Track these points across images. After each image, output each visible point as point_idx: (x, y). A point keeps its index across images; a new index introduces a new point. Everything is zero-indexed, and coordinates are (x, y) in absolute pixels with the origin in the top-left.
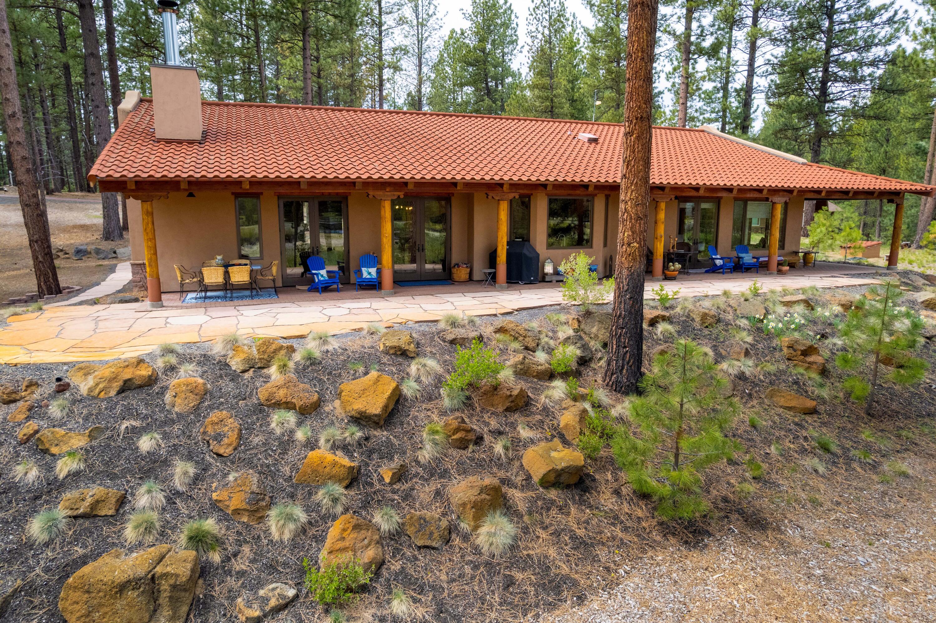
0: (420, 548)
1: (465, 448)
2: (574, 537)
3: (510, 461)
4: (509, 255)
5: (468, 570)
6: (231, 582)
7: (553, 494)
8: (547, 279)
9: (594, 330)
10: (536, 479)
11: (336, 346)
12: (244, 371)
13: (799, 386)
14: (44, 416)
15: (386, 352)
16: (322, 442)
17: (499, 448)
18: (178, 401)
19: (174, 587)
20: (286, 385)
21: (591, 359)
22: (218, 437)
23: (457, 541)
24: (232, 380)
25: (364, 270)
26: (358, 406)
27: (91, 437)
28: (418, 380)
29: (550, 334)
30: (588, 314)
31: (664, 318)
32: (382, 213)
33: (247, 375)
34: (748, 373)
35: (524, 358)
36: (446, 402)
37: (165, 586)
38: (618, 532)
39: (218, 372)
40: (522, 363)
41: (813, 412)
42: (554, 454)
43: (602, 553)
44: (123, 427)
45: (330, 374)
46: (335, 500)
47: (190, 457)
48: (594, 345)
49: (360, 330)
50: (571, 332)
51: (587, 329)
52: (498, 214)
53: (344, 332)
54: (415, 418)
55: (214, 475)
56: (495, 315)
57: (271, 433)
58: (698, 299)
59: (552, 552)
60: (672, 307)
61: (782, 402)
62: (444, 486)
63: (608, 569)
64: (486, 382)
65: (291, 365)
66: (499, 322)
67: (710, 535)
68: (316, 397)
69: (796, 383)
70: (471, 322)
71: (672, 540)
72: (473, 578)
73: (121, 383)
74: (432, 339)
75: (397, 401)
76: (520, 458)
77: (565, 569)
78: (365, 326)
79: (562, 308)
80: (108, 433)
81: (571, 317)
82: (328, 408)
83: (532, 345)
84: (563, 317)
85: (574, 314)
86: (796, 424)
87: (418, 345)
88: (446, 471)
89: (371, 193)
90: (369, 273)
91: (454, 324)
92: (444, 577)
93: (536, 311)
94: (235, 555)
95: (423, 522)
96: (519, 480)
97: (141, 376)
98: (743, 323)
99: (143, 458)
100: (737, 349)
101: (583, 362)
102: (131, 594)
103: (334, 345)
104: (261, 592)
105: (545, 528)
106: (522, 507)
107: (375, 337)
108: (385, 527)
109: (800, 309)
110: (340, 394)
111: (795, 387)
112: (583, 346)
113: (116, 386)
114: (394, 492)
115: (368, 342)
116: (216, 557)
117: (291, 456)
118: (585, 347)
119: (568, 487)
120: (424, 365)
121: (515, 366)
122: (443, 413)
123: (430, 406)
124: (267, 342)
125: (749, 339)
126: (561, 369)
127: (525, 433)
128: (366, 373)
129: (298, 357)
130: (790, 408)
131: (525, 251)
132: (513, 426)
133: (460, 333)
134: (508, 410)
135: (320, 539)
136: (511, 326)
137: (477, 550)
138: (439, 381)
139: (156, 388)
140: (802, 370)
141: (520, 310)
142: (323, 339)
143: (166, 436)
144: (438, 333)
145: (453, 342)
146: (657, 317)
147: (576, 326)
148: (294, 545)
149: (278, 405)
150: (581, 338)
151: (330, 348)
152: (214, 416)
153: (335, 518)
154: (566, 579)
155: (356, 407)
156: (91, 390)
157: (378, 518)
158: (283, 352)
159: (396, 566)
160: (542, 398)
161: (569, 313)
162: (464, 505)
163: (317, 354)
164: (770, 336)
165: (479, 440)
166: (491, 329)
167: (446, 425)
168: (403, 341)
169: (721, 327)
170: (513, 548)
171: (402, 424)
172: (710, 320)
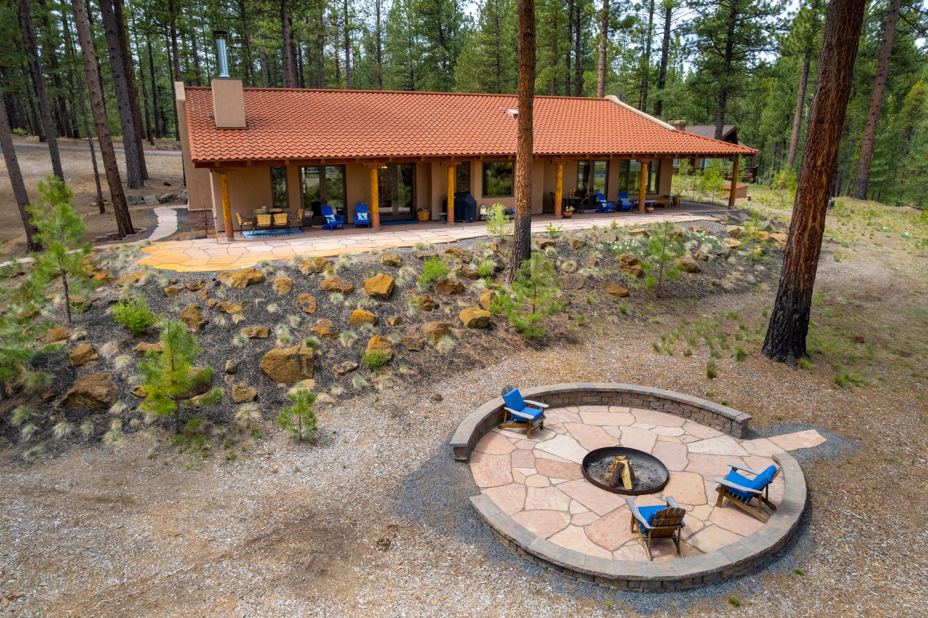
0: (410, 351)
1: (430, 310)
2: (482, 346)
3: (453, 316)
4: (456, 203)
5: (433, 359)
6: (328, 361)
7: (474, 331)
8: (482, 219)
9: (506, 251)
10: (466, 324)
11: (356, 261)
12: (310, 274)
13: (623, 283)
14: (215, 296)
15: (385, 264)
16: (359, 306)
17: (447, 310)
18: (280, 289)
19: (307, 360)
20: (335, 280)
21: (503, 269)
22: (306, 305)
23: (427, 348)
24: (305, 279)
25: (359, 214)
26: (375, 290)
27: (243, 306)
28: (403, 278)
29: (479, 254)
30: (503, 241)
31: (550, 244)
32: (372, 177)
33: (312, 276)
34: (595, 275)
35: (462, 267)
36: (419, 289)
37: (304, 359)
38: (504, 345)
39: (296, 275)
40: (461, 270)
41: (627, 295)
42: (475, 312)
43: (495, 353)
44: (257, 301)
45: (356, 275)
46: (369, 331)
47: (294, 313)
48: (505, 260)
49: (367, 252)
50: (491, 253)
51: (502, 251)
52: (448, 176)
53: (358, 253)
54: (404, 297)
55: (309, 322)
56: (446, 243)
57: (332, 303)
58: (575, 231)
59: (472, 352)
60: (557, 237)
61: (610, 290)
62: (420, 326)
63: (497, 358)
64: (440, 279)
65: (335, 271)
66: (448, 247)
67: (548, 346)
68: (352, 286)
69: (622, 280)
70: (432, 247)
71: (530, 348)
72: (435, 361)
73: (247, 281)
74: (409, 257)
75: (394, 289)
76: (458, 315)
77: (477, 358)
78: (370, 250)
79: (487, 238)
80: (250, 304)
81: (492, 244)
82: (358, 291)
83: (467, 260)
84: (487, 244)
85: (495, 241)
86: (614, 302)
87: (402, 260)
88: (421, 320)
89: (364, 164)
90: (363, 217)
91: (421, 248)
92: (422, 361)
93: (472, 240)
94: (328, 352)
95: (411, 341)
96: (457, 324)
97: (257, 277)
98: (600, 246)
99: (272, 315)
100: (591, 262)
101: (499, 270)
102: (292, 361)
103: (355, 261)
104: (343, 364)
105: (469, 343)
106: (458, 336)
107: (377, 256)
108: (393, 342)
109: (640, 237)
110: (364, 285)
111: (621, 283)
112: (498, 261)
113: (245, 282)
114: (396, 328)
115: (373, 258)
116: (320, 353)
117: (344, 313)
118: (499, 261)
119: (482, 328)
120: (406, 270)
121: (457, 271)
122: (418, 294)
123: (410, 291)
124: (320, 259)
125: (600, 256)
126: (484, 273)
127: (460, 303)
128: (375, 275)
129: (337, 266)
130: (614, 294)
131: (467, 200)
132: (455, 301)
133: (426, 253)
134: (453, 293)
135: (365, 346)
136: (455, 249)
137: (437, 352)
138: (415, 279)
139: (266, 283)
140: (627, 274)
141: (461, 240)
142: (349, 257)
143: (279, 305)
144: (413, 254)
145: (421, 258)
146: (546, 243)
147: (495, 249)
148: (353, 348)
149: (332, 290)
150: (497, 256)
151: (353, 262)
152: (302, 295)
153: (370, 338)
154: (476, 361)
155: (373, 290)
156: (233, 284)
157: (389, 338)
158: (329, 264)
159: (400, 357)
160: (471, 288)
161: (492, 241)
162: (430, 333)
163: (348, 265)
164: (615, 253)
165: (437, 307)
166: (444, 251)
167: (420, 299)
168: (393, 258)
169: (586, 248)
170: (454, 350)
171: (397, 299)
172: (579, 245)
